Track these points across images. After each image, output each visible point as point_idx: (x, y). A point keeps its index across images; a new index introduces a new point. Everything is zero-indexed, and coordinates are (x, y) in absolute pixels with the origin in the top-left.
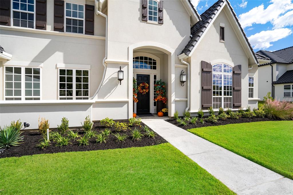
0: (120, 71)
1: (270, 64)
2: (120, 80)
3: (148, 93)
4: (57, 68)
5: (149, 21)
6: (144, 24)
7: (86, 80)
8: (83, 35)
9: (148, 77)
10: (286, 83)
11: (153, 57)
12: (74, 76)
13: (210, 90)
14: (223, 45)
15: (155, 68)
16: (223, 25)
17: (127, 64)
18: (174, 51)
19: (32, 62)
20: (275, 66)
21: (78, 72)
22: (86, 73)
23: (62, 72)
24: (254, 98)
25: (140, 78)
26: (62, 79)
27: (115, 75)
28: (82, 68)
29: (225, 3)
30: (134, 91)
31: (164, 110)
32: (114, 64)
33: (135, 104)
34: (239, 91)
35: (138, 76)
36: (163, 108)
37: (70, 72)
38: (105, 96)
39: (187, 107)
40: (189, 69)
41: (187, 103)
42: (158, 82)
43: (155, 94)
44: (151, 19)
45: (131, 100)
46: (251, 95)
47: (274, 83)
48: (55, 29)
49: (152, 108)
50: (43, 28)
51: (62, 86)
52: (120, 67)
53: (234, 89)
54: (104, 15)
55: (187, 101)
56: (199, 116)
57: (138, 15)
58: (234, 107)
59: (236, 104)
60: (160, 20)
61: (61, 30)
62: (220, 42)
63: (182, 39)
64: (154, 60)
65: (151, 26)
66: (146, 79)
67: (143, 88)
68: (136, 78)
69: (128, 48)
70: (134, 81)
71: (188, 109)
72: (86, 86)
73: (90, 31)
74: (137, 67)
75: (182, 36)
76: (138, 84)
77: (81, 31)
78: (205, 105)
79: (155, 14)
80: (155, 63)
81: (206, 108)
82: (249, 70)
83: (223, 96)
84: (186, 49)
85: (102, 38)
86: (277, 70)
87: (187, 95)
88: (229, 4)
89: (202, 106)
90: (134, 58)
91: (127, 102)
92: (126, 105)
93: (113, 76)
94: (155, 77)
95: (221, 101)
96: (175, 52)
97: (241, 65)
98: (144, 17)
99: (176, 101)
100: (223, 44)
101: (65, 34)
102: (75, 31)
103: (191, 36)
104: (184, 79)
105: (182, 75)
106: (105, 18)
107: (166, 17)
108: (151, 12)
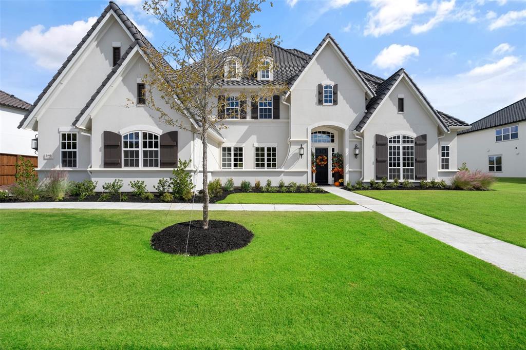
0: (302, 148)
2: (301, 155)
3: (327, 166)
4: (254, 147)
5: (324, 104)
6: (321, 107)
7: (274, 155)
8: (272, 120)
9: (326, 150)
11: (331, 131)
12: (266, 152)
13: (385, 161)
15: (333, 141)
17: (306, 142)
18: (348, 127)
19: (237, 142)
21: (269, 149)
22: (274, 149)
23: (257, 149)
24: (450, 170)
25: (318, 152)
26: (257, 155)
27: (297, 151)
28: (271, 146)
29: (403, 75)
30: (313, 163)
31: (340, 181)
32: (296, 143)
33: (314, 175)
35: (317, 149)
36: (340, 179)
37: (263, 149)
38: (290, 167)
39: (361, 177)
40: (362, 143)
42: (335, 155)
43: (333, 167)
44: (326, 101)
45: (310, 171)
46: (446, 167)
48: (253, 118)
49: (331, 179)
50: (245, 118)
51: (257, 160)
52: (301, 144)
53: (416, 159)
54: (288, 104)
55: (361, 172)
56: (373, 183)
57: (316, 100)
58: (417, 178)
60: (335, 102)
61: (256, 118)
62: (398, 114)
63: (355, 115)
64: (332, 134)
65: (328, 108)
66: (324, 152)
67: (322, 160)
68: (314, 152)
69: (307, 129)
70: (312, 155)
71: (362, 178)
72: (274, 160)
73: (277, 116)
74: (316, 141)
75: (355, 112)
76: (317, 157)
77: (270, 117)
78: (379, 176)
79: (330, 97)
80: (333, 137)
81: (381, 179)
82: (438, 139)
83: (401, 168)
85: (286, 120)
87: (361, 165)
88: (407, 76)
89: (377, 176)
90: (312, 133)
91: (307, 172)
92: (306, 175)
93: (295, 152)
94: (333, 150)
95: (399, 172)
96: (349, 129)
97: (426, 135)
98: (320, 102)
99: (350, 172)
100: (401, 115)
101: (260, 120)
102: (266, 117)
103: (366, 111)
104: (357, 152)
105: (356, 148)
106: (289, 106)
107: (340, 97)
108: (326, 96)
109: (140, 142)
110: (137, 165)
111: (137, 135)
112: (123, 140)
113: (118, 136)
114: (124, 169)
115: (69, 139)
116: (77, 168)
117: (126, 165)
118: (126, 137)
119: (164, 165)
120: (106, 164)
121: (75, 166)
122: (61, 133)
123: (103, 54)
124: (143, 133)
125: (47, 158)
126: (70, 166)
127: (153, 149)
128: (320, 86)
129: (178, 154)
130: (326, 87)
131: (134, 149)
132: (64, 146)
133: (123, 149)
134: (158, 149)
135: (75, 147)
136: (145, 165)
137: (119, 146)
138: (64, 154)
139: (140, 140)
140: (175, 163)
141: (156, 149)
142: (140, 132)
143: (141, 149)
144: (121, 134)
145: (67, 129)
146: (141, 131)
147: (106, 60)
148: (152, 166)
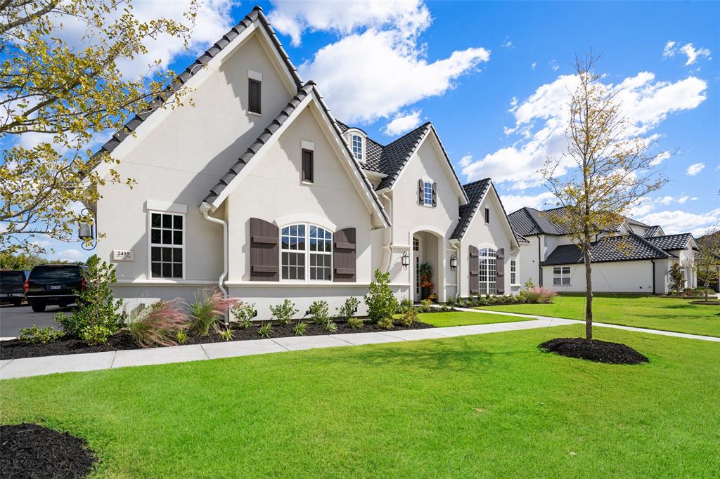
0: (404, 256)
1: (537, 235)
2: (406, 265)
5: (425, 205)
6: (421, 207)
10: (555, 264)
11: (416, 236)
13: (477, 275)
14: (487, 227)
16: (487, 207)
17: (409, 249)
18: (444, 235)
20: (542, 237)
24: (516, 285)
27: (400, 260)
29: (490, 185)
31: (432, 297)
32: (399, 249)
34: (503, 276)
36: (430, 294)
39: (456, 292)
40: (458, 253)
41: (456, 289)
42: (425, 266)
43: (417, 280)
44: (426, 202)
45: (412, 285)
46: (513, 281)
47: (542, 264)
52: (404, 251)
53: (497, 274)
55: (456, 287)
56: (470, 299)
57: (416, 198)
58: (499, 293)
59: (500, 291)
60: (434, 203)
63: (451, 222)
64: (416, 240)
65: (427, 209)
69: (409, 233)
71: (457, 294)
74: (417, 249)
75: (451, 219)
78: (473, 291)
79: (430, 196)
81: (475, 294)
82: (511, 253)
83: (488, 282)
84: (457, 233)
86: (546, 245)
87: (456, 280)
89: (471, 291)
91: (409, 287)
92: (408, 290)
93: (398, 261)
94: (418, 260)
95: (486, 287)
96: (446, 236)
98: (421, 201)
99: (447, 287)
103: (460, 219)
104: (455, 263)
105: (452, 259)
107: (438, 200)
108: (426, 195)
109: (306, 240)
110: (302, 277)
111: (302, 228)
112: (281, 236)
113: (273, 228)
114: (283, 282)
115: (167, 224)
116: (184, 280)
117: (285, 276)
118: (285, 231)
119: (338, 276)
120: (255, 274)
121: (178, 274)
122: (151, 212)
123: (230, 85)
124: (311, 226)
125: (120, 259)
126: (167, 275)
127: (325, 253)
128: (420, 181)
129: (357, 261)
130: (426, 184)
131: (297, 251)
132: (156, 237)
133: (282, 250)
134: (331, 253)
135: (179, 240)
136: (313, 277)
137: (274, 245)
138: (155, 252)
139: (306, 237)
140: (353, 275)
141: (328, 253)
142: (306, 225)
143: (307, 252)
144: (279, 226)
145: (163, 206)
146: (308, 223)
147: (236, 97)
148: (322, 279)
